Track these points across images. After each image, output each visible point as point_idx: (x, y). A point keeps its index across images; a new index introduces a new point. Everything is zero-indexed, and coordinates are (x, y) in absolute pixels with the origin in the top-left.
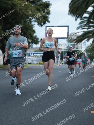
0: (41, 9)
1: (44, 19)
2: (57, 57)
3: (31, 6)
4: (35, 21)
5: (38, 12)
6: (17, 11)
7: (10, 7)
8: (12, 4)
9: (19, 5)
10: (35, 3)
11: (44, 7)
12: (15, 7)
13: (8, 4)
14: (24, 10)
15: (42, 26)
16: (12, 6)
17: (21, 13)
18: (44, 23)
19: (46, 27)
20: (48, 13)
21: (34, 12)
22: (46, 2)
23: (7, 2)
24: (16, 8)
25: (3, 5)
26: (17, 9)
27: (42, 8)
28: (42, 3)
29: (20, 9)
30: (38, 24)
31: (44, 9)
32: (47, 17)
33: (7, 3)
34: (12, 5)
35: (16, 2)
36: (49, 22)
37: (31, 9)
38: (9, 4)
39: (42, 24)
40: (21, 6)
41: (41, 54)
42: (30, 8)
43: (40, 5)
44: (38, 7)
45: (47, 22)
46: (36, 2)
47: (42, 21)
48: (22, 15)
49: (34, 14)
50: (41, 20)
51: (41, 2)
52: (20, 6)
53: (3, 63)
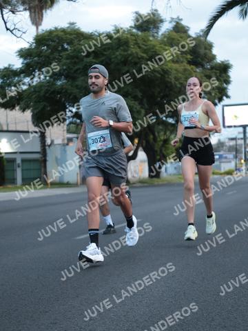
1: (220, 93)
2: (245, 161)
3: (195, 72)
6: (171, 82)
7: (159, 76)
8: (163, 70)
10: (203, 66)
11: (218, 71)
12: (166, 76)
13: (156, 71)
14: (183, 79)
15: (215, 104)
16: (162, 75)
17: (179, 86)
18: (220, 100)
19: (223, 106)
20: (228, 82)
22: (222, 62)
24: (168, 77)
26: (171, 79)
27: (216, 73)
28: (216, 64)
29: (175, 78)
31: (218, 74)
32: (226, 89)
34: (162, 73)
35: (169, 66)
36: (228, 97)
38: (158, 72)
39: (217, 101)
40: (177, 74)
42: (194, 74)
43: (212, 68)
44: (208, 73)
45: (224, 98)
46: (204, 63)
47: (217, 97)
48: (180, 88)
50: (213, 94)
51: (213, 64)
52: (175, 72)
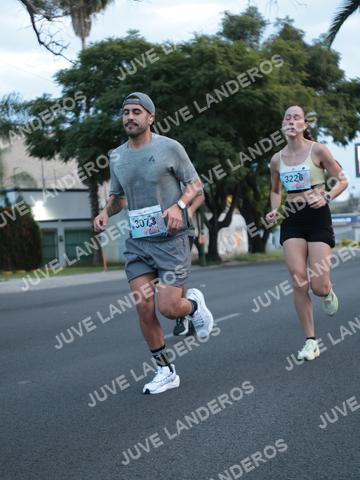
0: (341, 102)
1: (351, 126)
3: (313, 96)
4: (327, 134)
5: (333, 108)
6: (278, 112)
7: (260, 103)
8: (266, 95)
9: (283, 97)
10: (325, 87)
11: (347, 95)
12: (272, 104)
13: (256, 97)
15: (345, 143)
16: (264, 102)
18: (352, 136)
19: (357, 145)
21: (323, 110)
22: (354, 81)
23: (253, 92)
24: (275, 106)
25: (242, 101)
26: (278, 108)
27: (344, 97)
28: (344, 85)
29: (285, 106)
30: (335, 140)
31: (348, 99)
33: (251, 94)
34: (265, 99)
35: (276, 89)
37: (315, 104)
38: (259, 98)
39: (346, 138)
40: (287, 100)
41: (345, 217)
42: (312, 100)
43: (339, 90)
44: (333, 97)
45: (358, 133)
46: (327, 83)
47: (346, 132)
49: (323, 115)
50: (341, 129)
51: (340, 83)
52: (285, 97)
53: (249, 249)
